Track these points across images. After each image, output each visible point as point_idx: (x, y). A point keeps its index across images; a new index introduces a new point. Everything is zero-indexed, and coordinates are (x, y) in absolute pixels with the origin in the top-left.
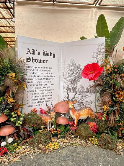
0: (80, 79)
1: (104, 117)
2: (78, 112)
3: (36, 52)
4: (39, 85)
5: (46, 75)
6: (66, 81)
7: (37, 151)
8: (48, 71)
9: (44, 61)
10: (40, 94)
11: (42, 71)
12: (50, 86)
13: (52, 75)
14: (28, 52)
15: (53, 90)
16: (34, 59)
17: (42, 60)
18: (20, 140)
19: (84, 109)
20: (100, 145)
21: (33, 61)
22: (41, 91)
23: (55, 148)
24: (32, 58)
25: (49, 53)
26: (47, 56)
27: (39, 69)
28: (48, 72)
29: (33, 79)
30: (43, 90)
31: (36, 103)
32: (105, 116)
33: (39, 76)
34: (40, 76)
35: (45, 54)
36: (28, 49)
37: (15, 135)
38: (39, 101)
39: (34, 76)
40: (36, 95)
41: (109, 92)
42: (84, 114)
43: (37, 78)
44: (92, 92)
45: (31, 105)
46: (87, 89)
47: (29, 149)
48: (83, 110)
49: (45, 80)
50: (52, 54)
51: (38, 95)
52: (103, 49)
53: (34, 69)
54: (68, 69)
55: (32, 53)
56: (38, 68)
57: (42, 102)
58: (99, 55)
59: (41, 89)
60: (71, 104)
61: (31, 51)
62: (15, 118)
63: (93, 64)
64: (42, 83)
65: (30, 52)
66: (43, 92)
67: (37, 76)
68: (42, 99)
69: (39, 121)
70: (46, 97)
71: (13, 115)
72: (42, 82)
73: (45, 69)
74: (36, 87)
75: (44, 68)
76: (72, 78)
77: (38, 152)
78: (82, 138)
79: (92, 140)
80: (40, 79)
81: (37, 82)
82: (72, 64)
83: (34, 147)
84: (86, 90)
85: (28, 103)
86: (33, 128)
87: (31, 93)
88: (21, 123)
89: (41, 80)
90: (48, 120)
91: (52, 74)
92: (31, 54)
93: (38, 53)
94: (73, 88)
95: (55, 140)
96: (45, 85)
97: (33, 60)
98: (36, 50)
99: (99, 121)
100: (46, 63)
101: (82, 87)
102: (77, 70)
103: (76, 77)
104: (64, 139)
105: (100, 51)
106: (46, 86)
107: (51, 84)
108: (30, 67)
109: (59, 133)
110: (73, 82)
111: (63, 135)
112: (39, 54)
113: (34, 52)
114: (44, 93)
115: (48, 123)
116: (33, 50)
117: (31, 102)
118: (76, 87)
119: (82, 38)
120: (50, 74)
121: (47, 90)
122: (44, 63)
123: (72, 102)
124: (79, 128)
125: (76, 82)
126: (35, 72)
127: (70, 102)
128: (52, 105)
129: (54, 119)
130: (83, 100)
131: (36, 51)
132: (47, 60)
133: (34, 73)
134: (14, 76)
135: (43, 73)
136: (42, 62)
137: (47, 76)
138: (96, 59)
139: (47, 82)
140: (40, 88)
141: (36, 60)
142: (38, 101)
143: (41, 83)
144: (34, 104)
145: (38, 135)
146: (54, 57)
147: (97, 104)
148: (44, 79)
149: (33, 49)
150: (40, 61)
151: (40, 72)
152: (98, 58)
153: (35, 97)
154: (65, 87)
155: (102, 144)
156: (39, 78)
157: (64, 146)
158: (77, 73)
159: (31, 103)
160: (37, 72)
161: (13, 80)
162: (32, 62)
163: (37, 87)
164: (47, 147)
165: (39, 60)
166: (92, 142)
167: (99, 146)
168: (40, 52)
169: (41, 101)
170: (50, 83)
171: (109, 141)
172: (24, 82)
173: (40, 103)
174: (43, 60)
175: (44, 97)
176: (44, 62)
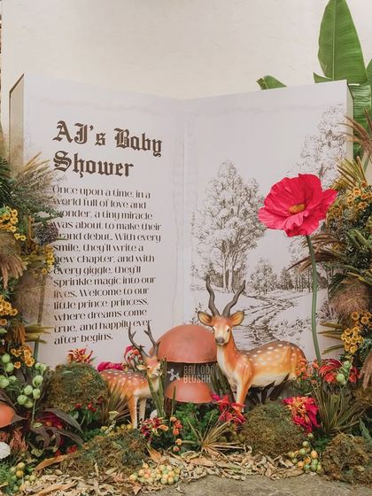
0: (258, 236)
1: (344, 373)
2: (249, 357)
3: (91, 136)
4: (100, 259)
5: (126, 221)
6: (202, 247)
7: (101, 487)
8: (135, 205)
9: (119, 166)
10: (100, 293)
11: (112, 204)
12: (139, 263)
13: (149, 222)
14: (61, 133)
15: (152, 280)
16: (82, 162)
17: (111, 165)
18: (33, 456)
19: (270, 348)
20: (328, 469)
21: (79, 168)
22: (108, 282)
23: (164, 481)
24: (76, 156)
25: (137, 139)
26: (130, 148)
27: (100, 198)
28: (135, 211)
29: (75, 237)
30: (115, 281)
31: (85, 328)
32: (348, 369)
33: (99, 226)
34: (103, 226)
35: (123, 139)
36: (62, 125)
37: (18, 436)
38: (97, 320)
39: (81, 225)
40: (85, 299)
41: (361, 278)
42: (273, 368)
43: (92, 231)
44: (304, 285)
45: (69, 335)
46: (285, 274)
47: (70, 483)
48: (269, 353)
49: (123, 243)
50: (149, 141)
51: (94, 299)
52: (340, 126)
53: (83, 197)
54: (212, 200)
55: (76, 139)
56: (97, 192)
57: (111, 326)
58: (326, 148)
59: (104, 276)
60: (224, 327)
61: (73, 131)
62: (14, 378)
63: (303, 178)
64: (112, 253)
65: (66, 133)
66: (115, 287)
67: (93, 226)
68: (109, 315)
69: (102, 393)
70: (126, 308)
71: (6, 364)
72: (109, 248)
73: (121, 199)
74: (86, 265)
75: (119, 194)
76: (228, 233)
77: (103, 489)
78: (263, 451)
79: (300, 458)
80: (101, 237)
81: (93, 248)
82: (225, 182)
83: (86, 478)
84: (279, 280)
85: (57, 330)
86: (81, 415)
87: (69, 288)
88: (37, 393)
89: (108, 242)
90: (134, 388)
91: (147, 217)
92: (70, 140)
93: (98, 139)
94: (231, 274)
95: (164, 458)
96: (123, 259)
97: (79, 164)
98: (92, 127)
99: (324, 388)
100: (127, 174)
101: (267, 270)
102: (246, 203)
103: (242, 230)
104: (194, 456)
105: (330, 132)
106: (125, 265)
107: (146, 259)
108: (66, 190)
109: (176, 432)
110: (231, 248)
111: (191, 439)
112: (100, 139)
113: (82, 135)
114: (116, 292)
115: (136, 399)
116: (78, 129)
117: (68, 323)
118: (243, 267)
119: (267, 83)
120: (140, 216)
121: (131, 281)
122: (120, 175)
123: (225, 321)
124: (250, 420)
125: (243, 250)
126: (83, 208)
127: (220, 318)
128: (148, 333)
129: (157, 385)
130: (267, 317)
131: (89, 129)
132: (131, 165)
133: (80, 214)
134: (14, 220)
135: (114, 215)
136: (111, 173)
137: (130, 226)
138: (317, 160)
139: (127, 248)
140: (104, 270)
141: (91, 164)
142: (92, 322)
143: (106, 254)
144: (79, 334)
145: (99, 439)
146: (157, 154)
147: (319, 328)
148: (118, 237)
149: (77, 125)
150: (106, 169)
151: (105, 209)
152: (323, 156)
153: (84, 305)
154: (200, 268)
155: (333, 466)
156: (99, 231)
157: (196, 476)
158: (246, 212)
159: (69, 329)
160: (93, 210)
161: (12, 234)
162: (76, 170)
163: (93, 265)
164: (133, 477)
165: (100, 163)
166: (301, 464)
167: (326, 473)
168: (103, 135)
169: (107, 321)
170: (141, 254)
171: (358, 455)
172: (50, 241)
173: (103, 332)
174: (115, 163)
175: (116, 309)
176: (118, 173)
